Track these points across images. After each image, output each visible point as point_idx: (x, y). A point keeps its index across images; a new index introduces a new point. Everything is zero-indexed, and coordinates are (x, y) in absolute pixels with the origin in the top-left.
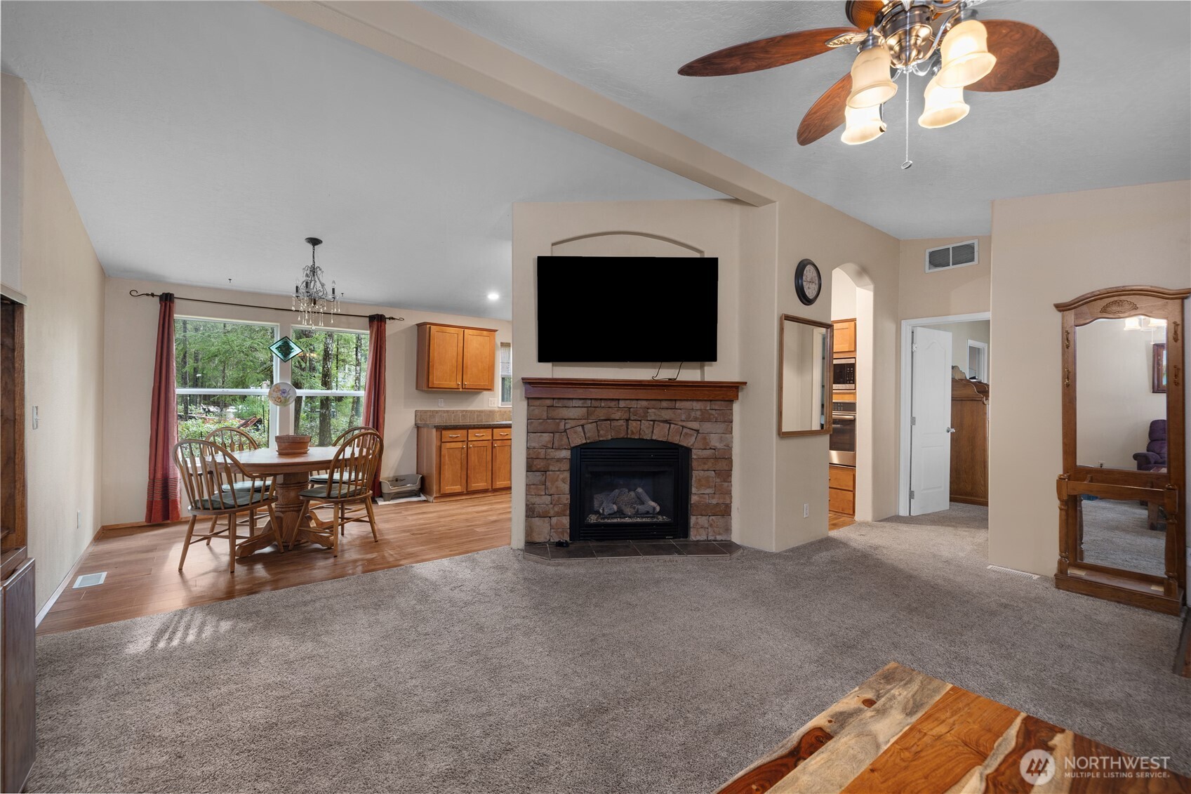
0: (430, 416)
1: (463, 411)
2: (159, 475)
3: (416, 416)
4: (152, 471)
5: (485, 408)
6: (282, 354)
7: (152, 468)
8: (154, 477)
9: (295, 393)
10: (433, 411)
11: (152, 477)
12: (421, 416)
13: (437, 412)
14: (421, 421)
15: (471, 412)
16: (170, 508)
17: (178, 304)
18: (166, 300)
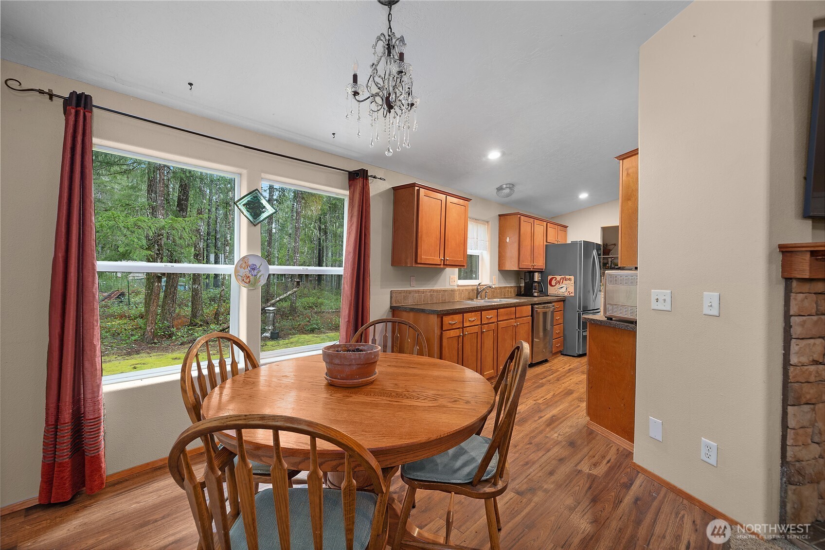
0: (404, 297)
1: (431, 291)
2: (67, 415)
3: (391, 298)
4: (52, 410)
5: (447, 287)
6: (251, 215)
7: (53, 406)
8: (57, 420)
9: (268, 269)
10: (406, 292)
11: (52, 420)
12: (396, 297)
13: (410, 292)
14: (396, 303)
15: (437, 291)
16: (87, 472)
17: (98, 118)
18: (78, 105)
